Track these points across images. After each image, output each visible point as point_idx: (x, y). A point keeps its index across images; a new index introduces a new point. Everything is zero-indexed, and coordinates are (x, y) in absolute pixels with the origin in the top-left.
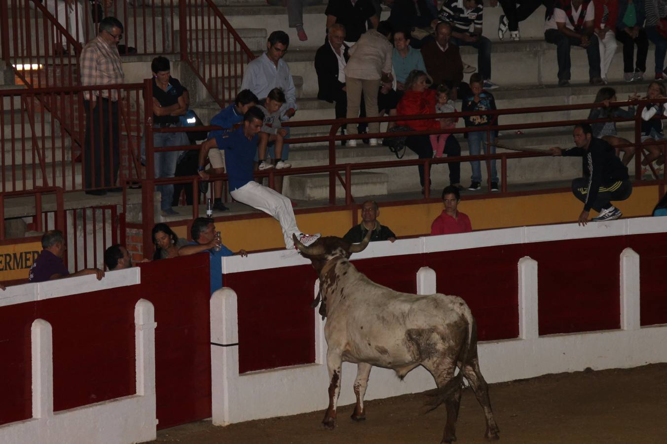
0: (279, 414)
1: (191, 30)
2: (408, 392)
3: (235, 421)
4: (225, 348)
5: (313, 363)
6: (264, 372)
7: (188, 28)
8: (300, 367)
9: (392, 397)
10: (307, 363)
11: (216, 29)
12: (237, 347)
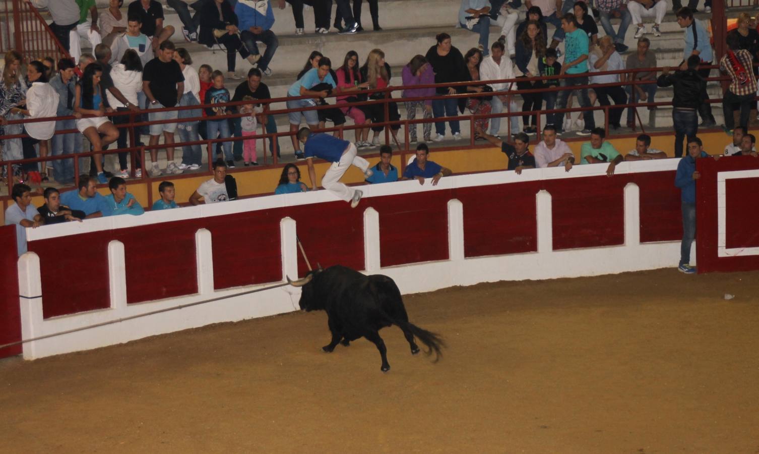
0: (79, 349)
1: (23, 32)
2: (190, 327)
3: (41, 356)
4: (30, 300)
5: (109, 308)
6: (66, 317)
7: (21, 31)
8: (97, 312)
9: (176, 332)
10: (104, 308)
11: (37, 31)
12: (41, 298)
